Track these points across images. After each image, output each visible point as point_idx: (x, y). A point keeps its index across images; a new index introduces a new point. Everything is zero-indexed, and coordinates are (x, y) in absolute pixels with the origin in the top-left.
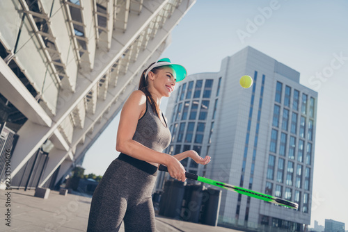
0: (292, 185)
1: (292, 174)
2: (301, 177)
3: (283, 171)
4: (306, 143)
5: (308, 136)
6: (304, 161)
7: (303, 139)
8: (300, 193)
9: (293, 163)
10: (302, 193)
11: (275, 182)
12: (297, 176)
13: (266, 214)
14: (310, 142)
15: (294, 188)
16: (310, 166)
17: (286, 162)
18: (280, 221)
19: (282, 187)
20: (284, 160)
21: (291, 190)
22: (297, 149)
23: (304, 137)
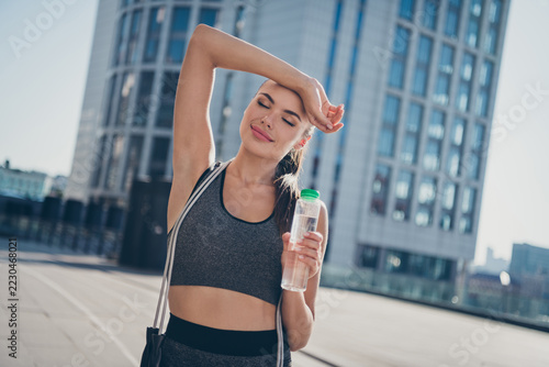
0: (439, 168)
1: (439, 143)
2: (461, 149)
3: (417, 136)
4: (480, 61)
5: (487, 40)
6: (472, 107)
7: (473, 50)
8: (457, 187)
9: (444, 115)
10: (461, 189)
11: (396, 164)
12: (453, 146)
13: (374, 239)
14: (491, 57)
15: (442, 177)
16: (483, 120)
17: (428, 112)
18: (404, 256)
19: (413, 175)
20: (422, 108)
21: (435, 182)
22: (455, 79)
23: (477, 45)
